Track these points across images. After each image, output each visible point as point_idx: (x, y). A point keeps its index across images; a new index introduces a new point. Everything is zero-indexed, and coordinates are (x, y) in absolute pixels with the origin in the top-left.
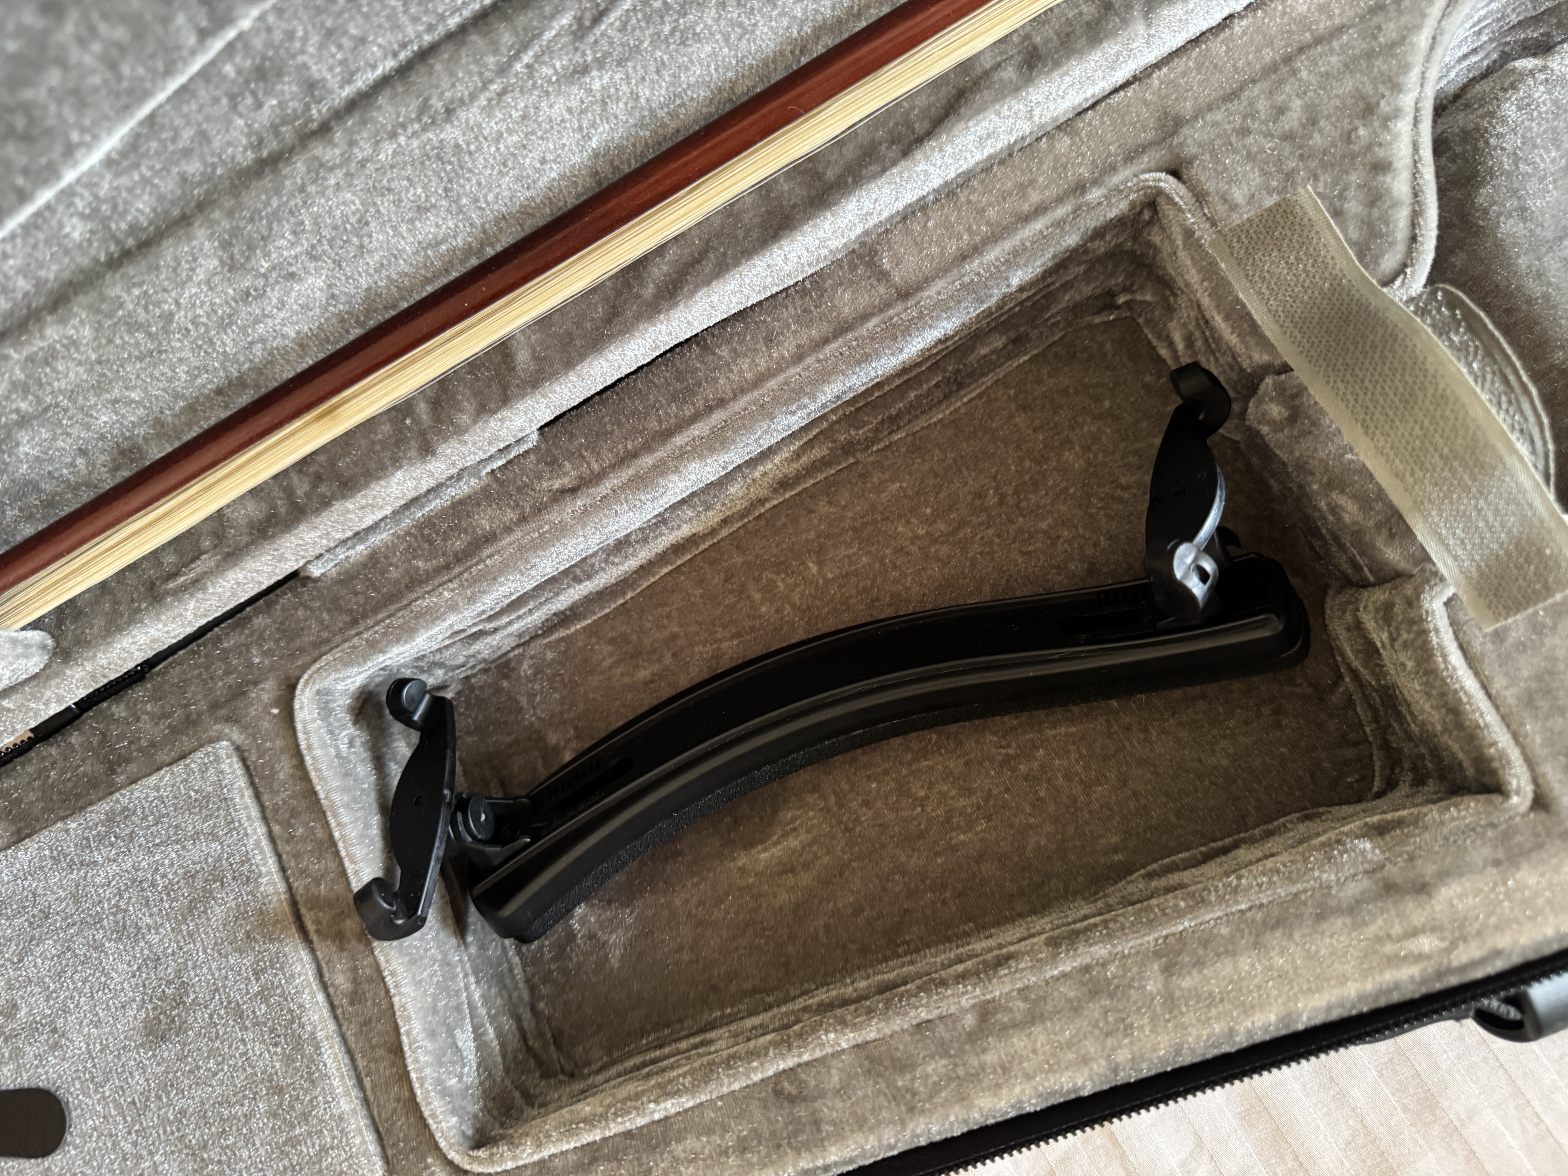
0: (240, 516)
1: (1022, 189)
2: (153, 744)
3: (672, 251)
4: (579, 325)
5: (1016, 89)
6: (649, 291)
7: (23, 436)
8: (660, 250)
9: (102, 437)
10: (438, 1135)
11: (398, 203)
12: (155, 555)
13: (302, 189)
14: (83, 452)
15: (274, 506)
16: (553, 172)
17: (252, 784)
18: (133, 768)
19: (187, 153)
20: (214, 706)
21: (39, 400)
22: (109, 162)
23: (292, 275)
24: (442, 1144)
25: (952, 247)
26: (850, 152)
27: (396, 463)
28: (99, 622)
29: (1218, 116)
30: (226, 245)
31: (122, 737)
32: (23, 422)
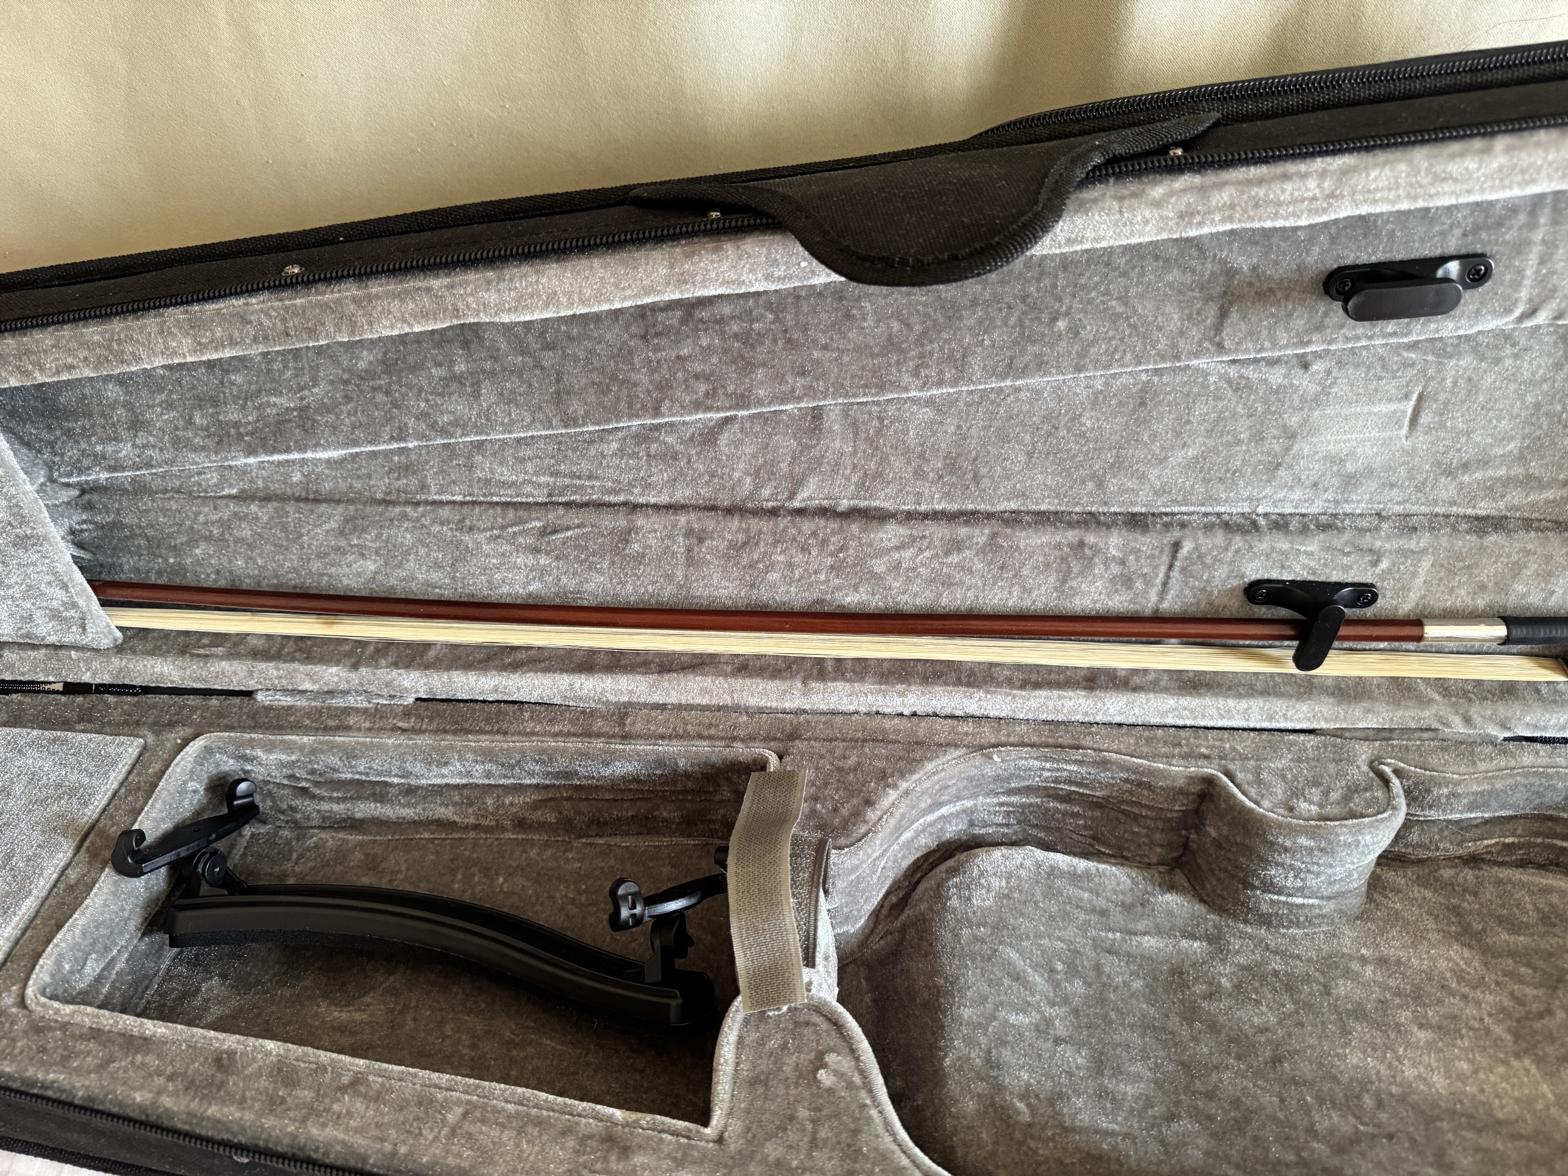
0: (253, 642)
1: (710, 725)
2: (109, 723)
3: (533, 652)
5: (726, 676)
6: (508, 660)
7: (203, 545)
8: (528, 648)
9: (231, 572)
10: (34, 976)
11: (428, 555)
12: (202, 634)
13: (391, 520)
14: (218, 572)
15: (270, 648)
16: (505, 589)
17: (133, 766)
18: (89, 726)
19: (359, 477)
20: (155, 724)
21: (223, 534)
22: (328, 461)
23: (363, 555)
24: (31, 982)
25: (661, 730)
26: (639, 659)
27: (338, 663)
28: (149, 647)
29: (817, 745)
30: (347, 521)
31: (100, 711)
32: (209, 539)
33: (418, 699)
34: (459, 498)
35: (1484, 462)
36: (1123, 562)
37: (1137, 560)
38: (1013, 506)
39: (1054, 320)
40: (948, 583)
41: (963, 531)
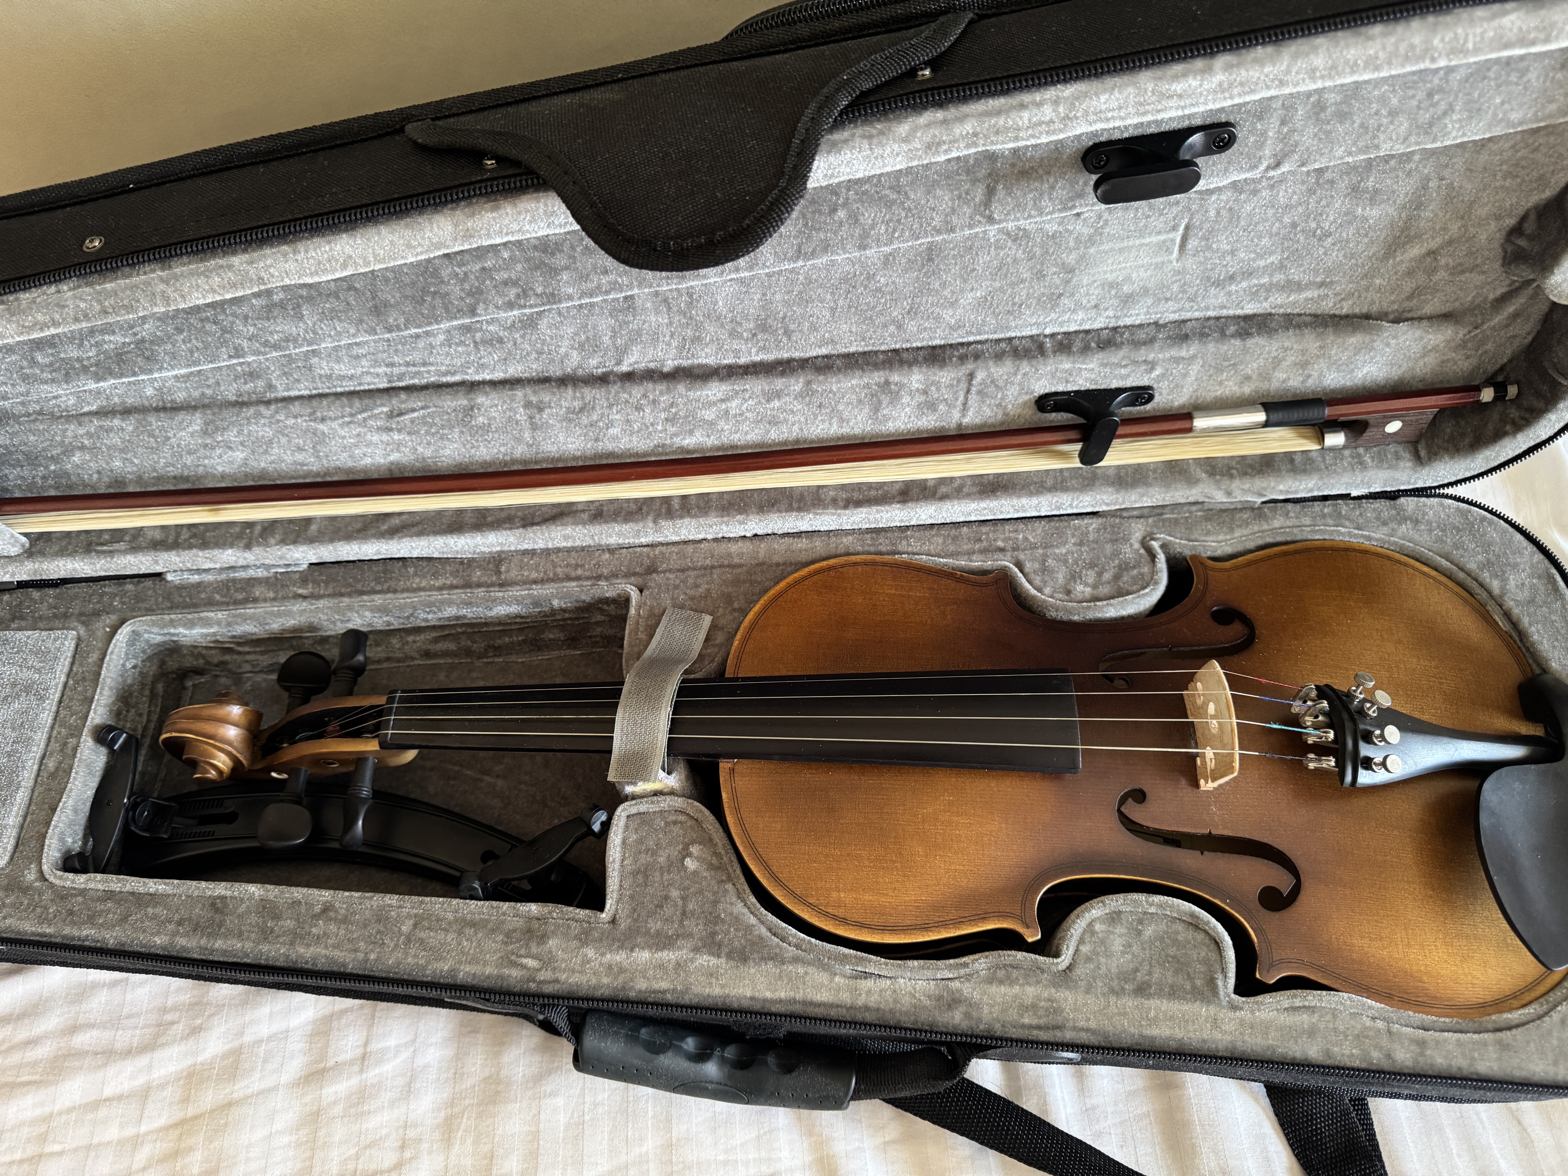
0: (150, 534)
1: (577, 566)
2: (40, 618)
3: (405, 517)
4: (346, 526)
5: (584, 523)
6: (385, 527)
7: (78, 454)
8: (400, 514)
9: (111, 471)
10: (45, 855)
11: (289, 442)
12: (101, 532)
13: (248, 419)
14: (99, 472)
15: (167, 537)
17: (74, 657)
18: (23, 623)
19: (209, 386)
20: (81, 614)
21: (94, 443)
22: (175, 377)
23: (230, 448)
24: (44, 861)
25: (534, 575)
27: (231, 546)
28: (56, 548)
29: (672, 576)
30: (206, 424)
31: (28, 607)
32: (82, 448)
33: (311, 564)
34: (307, 392)
35: (1249, 274)
36: (925, 392)
37: (938, 389)
38: (824, 351)
39: (834, 210)
40: (774, 422)
41: (779, 383)
